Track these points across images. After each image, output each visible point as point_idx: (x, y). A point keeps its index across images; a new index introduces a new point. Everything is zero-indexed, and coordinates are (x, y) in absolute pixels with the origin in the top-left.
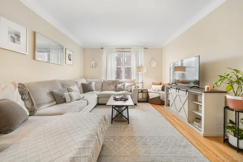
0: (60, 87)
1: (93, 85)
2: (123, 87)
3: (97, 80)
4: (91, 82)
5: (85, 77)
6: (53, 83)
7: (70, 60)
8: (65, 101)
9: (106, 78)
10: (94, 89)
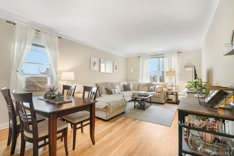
0: (110, 86)
1: (131, 87)
2: (153, 89)
3: (135, 83)
4: (130, 84)
5: (127, 80)
6: (106, 84)
7: (116, 69)
8: (112, 93)
9: (142, 81)
10: (132, 89)
